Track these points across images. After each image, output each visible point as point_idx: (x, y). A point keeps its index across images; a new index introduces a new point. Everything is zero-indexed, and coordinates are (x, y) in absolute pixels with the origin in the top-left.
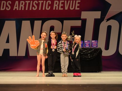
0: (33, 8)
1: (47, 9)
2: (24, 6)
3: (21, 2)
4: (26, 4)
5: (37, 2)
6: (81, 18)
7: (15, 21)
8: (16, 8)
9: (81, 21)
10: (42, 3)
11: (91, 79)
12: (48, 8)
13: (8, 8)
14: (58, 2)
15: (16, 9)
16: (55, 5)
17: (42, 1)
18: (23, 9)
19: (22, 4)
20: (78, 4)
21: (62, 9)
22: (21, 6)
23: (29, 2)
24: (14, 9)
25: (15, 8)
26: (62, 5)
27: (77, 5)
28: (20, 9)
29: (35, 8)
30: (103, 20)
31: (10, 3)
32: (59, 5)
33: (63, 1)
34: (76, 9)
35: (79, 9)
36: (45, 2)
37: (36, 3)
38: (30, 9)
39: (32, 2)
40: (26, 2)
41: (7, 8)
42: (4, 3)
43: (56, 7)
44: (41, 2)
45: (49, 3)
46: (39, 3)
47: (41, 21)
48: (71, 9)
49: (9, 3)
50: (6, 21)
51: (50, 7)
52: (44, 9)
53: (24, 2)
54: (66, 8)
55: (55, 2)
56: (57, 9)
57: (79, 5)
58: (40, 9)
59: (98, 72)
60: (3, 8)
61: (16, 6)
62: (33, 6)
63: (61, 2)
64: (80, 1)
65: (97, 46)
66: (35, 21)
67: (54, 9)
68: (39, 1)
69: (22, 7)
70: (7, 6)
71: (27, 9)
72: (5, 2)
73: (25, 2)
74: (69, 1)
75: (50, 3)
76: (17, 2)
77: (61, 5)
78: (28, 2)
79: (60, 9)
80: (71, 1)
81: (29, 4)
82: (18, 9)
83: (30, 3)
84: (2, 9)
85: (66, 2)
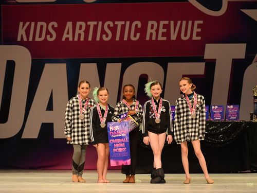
0: (104, 36)
1: (133, 38)
2: (84, 31)
3: (78, 24)
4: (88, 27)
5: (112, 25)
6: (205, 58)
7: (65, 64)
8: (67, 36)
9: (204, 63)
10: (123, 27)
11: (226, 187)
12: (135, 36)
13: (51, 37)
14: (155, 23)
15: (67, 39)
16: (149, 31)
17: (123, 23)
18: (82, 39)
19: (81, 28)
20: (198, 27)
21: (165, 39)
22: (78, 31)
23: (95, 23)
24: (63, 39)
25: (65, 36)
26: (165, 30)
27: (196, 30)
28: (76, 39)
29: (107, 36)
30: (251, 63)
31: (56, 25)
32: (157, 31)
33: (167, 22)
34: (195, 38)
35: (199, 38)
36: (128, 23)
37: (109, 26)
38: (98, 39)
39: (100, 23)
40: (89, 23)
41: (48, 37)
42: (42, 27)
43: (151, 34)
44: (119, 24)
45: (137, 25)
46: (116, 26)
47: (120, 65)
48: (183, 38)
49: (53, 26)
50: (46, 65)
51: (138, 35)
52: (126, 38)
53: (83, 24)
54: (173, 37)
55: (150, 23)
56: (154, 38)
57: (199, 30)
58: (118, 38)
59: (240, 173)
60: (40, 36)
61: (68, 33)
62: (103, 32)
63: (162, 23)
64: (201, 22)
65: (238, 118)
66: (108, 64)
67: (148, 38)
68: (116, 23)
69: (80, 35)
70: (48, 33)
71: (90, 39)
72: (44, 24)
73: (86, 23)
74: (179, 22)
75: (139, 26)
76: (69, 25)
77: (162, 30)
78: (92, 24)
79: (160, 38)
80: (184, 22)
81: (96, 27)
82: (71, 39)
83: (97, 25)
84: (37, 39)
85: (172, 23)
